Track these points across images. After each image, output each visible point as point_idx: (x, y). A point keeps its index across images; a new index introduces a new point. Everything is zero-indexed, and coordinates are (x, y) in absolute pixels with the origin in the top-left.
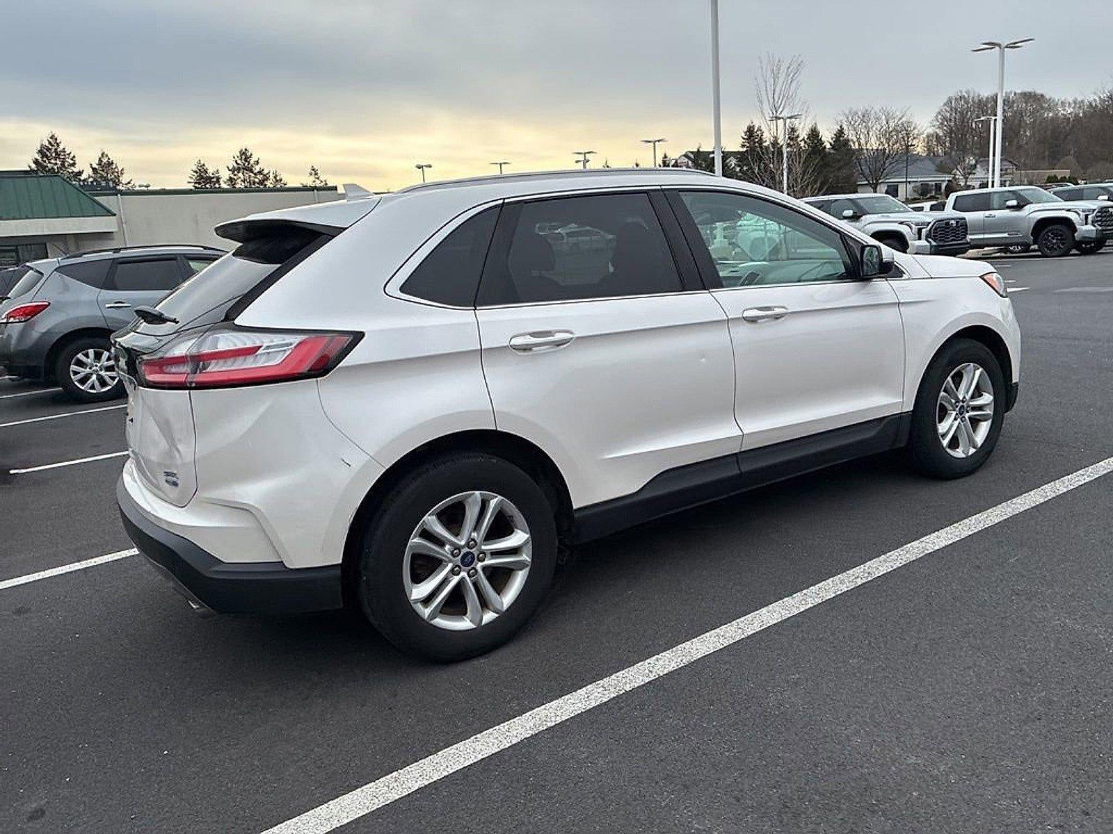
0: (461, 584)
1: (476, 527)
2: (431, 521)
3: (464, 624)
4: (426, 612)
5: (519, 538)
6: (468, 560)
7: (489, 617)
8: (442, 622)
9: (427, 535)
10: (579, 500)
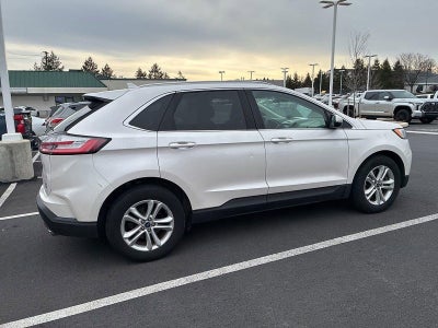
0: (144, 234)
1: (152, 213)
2: (133, 209)
3: (145, 249)
4: (129, 243)
5: (169, 219)
6: (148, 225)
7: (155, 247)
8: (135, 247)
9: (131, 214)
10: (195, 207)
